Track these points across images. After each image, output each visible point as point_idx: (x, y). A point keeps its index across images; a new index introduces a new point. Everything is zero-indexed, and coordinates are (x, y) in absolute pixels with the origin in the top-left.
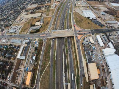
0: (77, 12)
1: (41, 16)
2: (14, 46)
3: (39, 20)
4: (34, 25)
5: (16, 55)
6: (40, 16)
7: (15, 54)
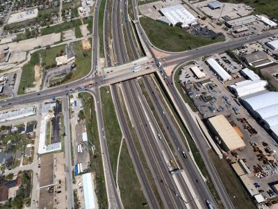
0: (148, 15)
1: (61, 41)
2: (15, 129)
3: (62, 52)
4: (54, 66)
5: (33, 148)
6: (59, 40)
7: (29, 146)
